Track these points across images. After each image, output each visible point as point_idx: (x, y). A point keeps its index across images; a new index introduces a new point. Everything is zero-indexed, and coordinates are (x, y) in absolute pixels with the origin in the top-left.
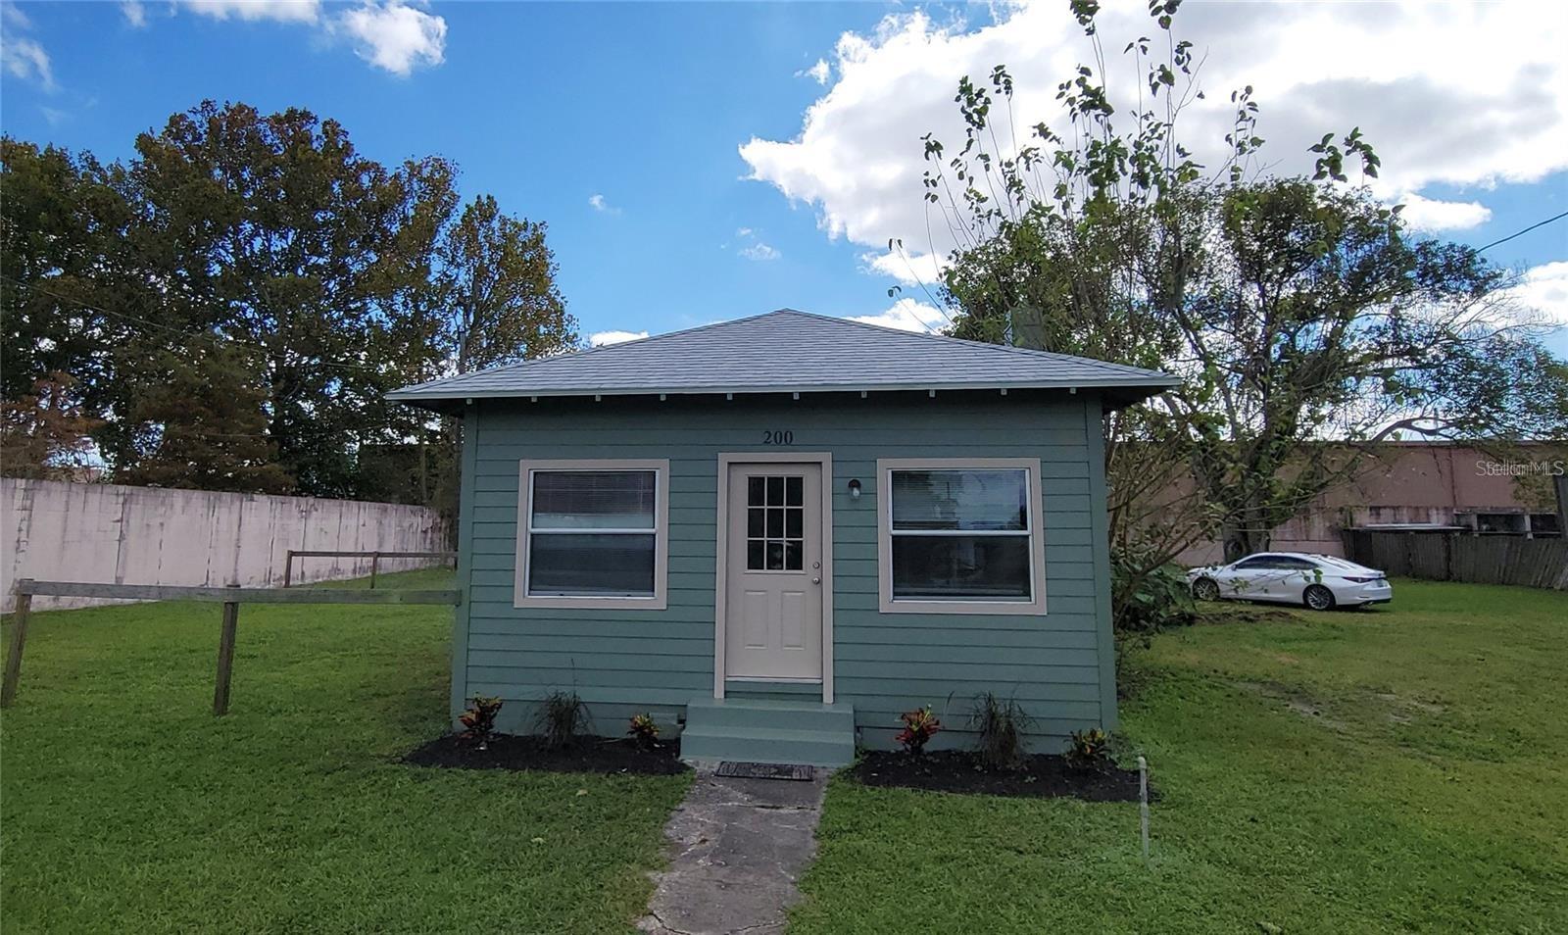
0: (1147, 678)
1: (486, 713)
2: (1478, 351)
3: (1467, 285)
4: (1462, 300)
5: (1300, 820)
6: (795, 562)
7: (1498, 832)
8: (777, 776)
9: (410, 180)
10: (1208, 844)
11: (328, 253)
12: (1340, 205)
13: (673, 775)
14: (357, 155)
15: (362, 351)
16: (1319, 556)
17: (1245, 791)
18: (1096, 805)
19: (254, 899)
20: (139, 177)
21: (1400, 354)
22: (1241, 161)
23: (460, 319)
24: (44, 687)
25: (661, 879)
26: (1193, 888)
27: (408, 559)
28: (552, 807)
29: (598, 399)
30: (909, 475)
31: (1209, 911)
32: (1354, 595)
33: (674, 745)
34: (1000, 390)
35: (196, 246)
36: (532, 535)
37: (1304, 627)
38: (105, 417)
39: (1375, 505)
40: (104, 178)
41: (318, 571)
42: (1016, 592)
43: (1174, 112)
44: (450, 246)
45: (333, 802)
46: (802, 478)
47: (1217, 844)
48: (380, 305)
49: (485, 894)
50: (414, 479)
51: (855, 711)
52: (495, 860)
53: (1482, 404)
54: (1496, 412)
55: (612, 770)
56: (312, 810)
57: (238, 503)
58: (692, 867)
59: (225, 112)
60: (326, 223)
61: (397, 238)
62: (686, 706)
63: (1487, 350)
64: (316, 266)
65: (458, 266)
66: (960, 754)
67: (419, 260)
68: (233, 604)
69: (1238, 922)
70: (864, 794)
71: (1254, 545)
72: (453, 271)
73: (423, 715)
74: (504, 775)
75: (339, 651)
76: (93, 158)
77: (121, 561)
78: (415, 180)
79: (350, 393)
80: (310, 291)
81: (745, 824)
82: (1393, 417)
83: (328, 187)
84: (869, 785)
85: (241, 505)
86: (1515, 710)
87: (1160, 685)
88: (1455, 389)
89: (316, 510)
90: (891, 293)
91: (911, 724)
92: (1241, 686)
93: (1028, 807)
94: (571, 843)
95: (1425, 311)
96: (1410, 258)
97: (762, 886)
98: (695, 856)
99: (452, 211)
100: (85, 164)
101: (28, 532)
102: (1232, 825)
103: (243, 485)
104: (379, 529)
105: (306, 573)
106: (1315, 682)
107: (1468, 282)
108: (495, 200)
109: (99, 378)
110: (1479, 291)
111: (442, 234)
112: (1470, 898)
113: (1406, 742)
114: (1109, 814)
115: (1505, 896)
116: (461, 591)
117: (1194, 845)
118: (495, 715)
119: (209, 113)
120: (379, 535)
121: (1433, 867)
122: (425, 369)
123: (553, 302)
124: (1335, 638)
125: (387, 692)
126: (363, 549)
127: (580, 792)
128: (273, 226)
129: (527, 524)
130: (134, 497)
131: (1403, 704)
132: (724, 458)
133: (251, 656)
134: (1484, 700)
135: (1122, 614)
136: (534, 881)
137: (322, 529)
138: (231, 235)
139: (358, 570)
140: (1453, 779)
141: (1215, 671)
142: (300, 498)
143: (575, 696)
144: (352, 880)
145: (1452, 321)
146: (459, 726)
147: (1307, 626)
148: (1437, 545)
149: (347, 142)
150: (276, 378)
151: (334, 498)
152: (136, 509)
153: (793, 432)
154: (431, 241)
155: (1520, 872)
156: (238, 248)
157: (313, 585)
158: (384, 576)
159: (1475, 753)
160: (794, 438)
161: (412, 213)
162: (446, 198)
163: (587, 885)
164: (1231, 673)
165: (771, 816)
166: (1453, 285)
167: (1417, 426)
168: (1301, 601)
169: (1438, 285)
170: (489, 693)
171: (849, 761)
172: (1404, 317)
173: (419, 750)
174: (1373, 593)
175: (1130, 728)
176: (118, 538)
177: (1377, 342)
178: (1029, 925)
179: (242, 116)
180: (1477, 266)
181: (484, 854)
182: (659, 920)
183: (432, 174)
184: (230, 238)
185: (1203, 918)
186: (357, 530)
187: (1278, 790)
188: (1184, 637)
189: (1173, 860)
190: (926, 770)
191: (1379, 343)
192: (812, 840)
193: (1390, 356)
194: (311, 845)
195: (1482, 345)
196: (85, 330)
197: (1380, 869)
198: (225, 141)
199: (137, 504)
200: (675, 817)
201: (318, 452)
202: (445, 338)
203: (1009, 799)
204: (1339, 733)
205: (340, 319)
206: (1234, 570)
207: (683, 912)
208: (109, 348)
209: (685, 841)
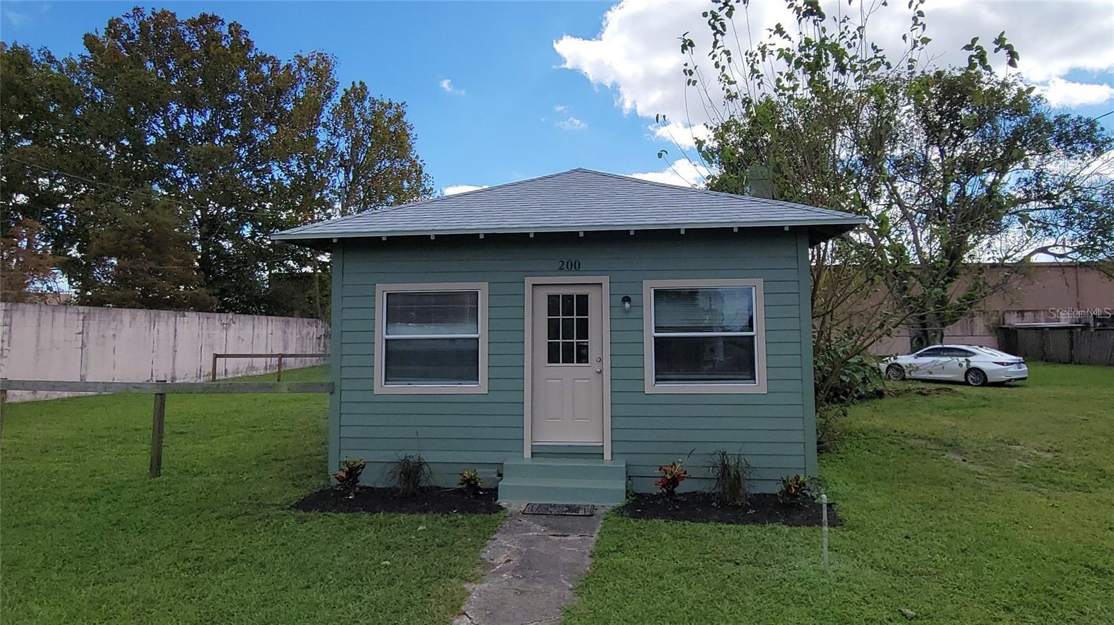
0: (845, 437)
1: (353, 472)
2: (1097, 197)
3: (1089, 148)
4: (1086, 158)
5: (940, 537)
6: (583, 358)
7: (1080, 542)
8: (567, 513)
9: (299, 69)
10: (872, 555)
11: (237, 127)
12: (999, 87)
13: (490, 514)
14: (256, 49)
15: (268, 202)
16: (977, 347)
17: (904, 517)
18: (796, 529)
19: (170, 610)
20: (86, 68)
21: (1039, 198)
22: (915, 54)
23: (342, 176)
24: (22, 459)
25: (474, 589)
26: (857, 586)
27: (307, 358)
28: (399, 539)
29: (433, 238)
30: (666, 292)
31: (866, 602)
32: (1002, 375)
33: (493, 492)
34: (733, 228)
35: (135, 121)
36: (387, 340)
37: (963, 399)
38: (71, 255)
39: (1021, 309)
40: (60, 69)
41: (238, 368)
42: (744, 377)
43: (866, 17)
44: (332, 121)
45: (236, 539)
46: (587, 296)
47: (878, 556)
48: (281, 168)
49: (342, 603)
50: (310, 298)
51: (627, 466)
52: (353, 577)
53: (1097, 235)
54: (1108, 241)
55: (447, 511)
56: (219, 544)
57: (173, 319)
58: (497, 580)
59: (152, 17)
60: (235, 103)
61: (291, 114)
62: (502, 464)
63: (1103, 195)
64: (229, 136)
65: (339, 136)
66: (703, 494)
67: (309, 132)
68: (161, 394)
69: (886, 609)
70: (630, 525)
71: (932, 339)
72: (335, 140)
73: (308, 474)
74: (366, 516)
75: (250, 427)
76: (49, 53)
77: (84, 364)
78: (303, 69)
79: (259, 234)
80: (225, 157)
81: (541, 548)
82: (1035, 245)
83: (235, 76)
84: (634, 517)
85: (176, 320)
86: (1104, 456)
87: (854, 442)
88: (1079, 224)
89: (234, 323)
90: (660, 155)
91: (666, 474)
92: (912, 442)
93: (748, 531)
94: (410, 564)
95: (1058, 166)
96: (1049, 127)
97: (547, 592)
98: (501, 571)
99: (333, 93)
100: (44, 58)
101: (9, 343)
102: (891, 541)
103: (177, 305)
104: (283, 336)
105: (229, 371)
106: (965, 438)
107: (1090, 145)
108: (366, 85)
109: (64, 225)
110: (1098, 152)
111: (326, 111)
112: (1052, 588)
113: (1024, 479)
114: (804, 535)
115: (1077, 586)
116: (333, 383)
117: (862, 555)
118: (360, 473)
119: (139, 17)
120: (284, 341)
121: (1029, 568)
122: (316, 216)
123: (414, 163)
124: (984, 406)
125: (283, 458)
126: (272, 352)
127: (420, 528)
128: (194, 106)
129: (382, 332)
130: (92, 315)
131: (1026, 453)
132: (529, 281)
133: (182, 433)
134: (1084, 448)
135: (827, 392)
136: (379, 593)
137: (239, 337)
138: (161, 113)
139: (268, 367)
140: (1053, 506)
141: (895, 431)
142: (222, 314)
143: (419, 458)
144: (244, 595)
145: (1078, 174)
146: (334, 482)
147: (965, 398)
148: (1064, 338)
149: (248, 40)
150: (201, 223)
151: (249, 314)
152: (93, 325)
153: (580, 261)
154: (318, 116)
155: (1090, 570)
156: (168, 124)
157: (234, 379)
158: (288, 371)
159: (1072, 486)
160: (581, 265)
161: (302, 95)
162: (328, 84)
163: (419, 594)
164: (906, 433)
165: (560, 541)
166: (1080, 147)
167: (1051, 251)
168: (963, 380)
169: (1068, 148)
170: (354, 457)
171: (621, 501)
172: (1044, 171)
173: (303, 500)
174: (1014, 373)
175: (828, 473)
176: (80, 346)
177: (1023, 189)
178: (736, 615)
179: (164, 19)
180: (1098, 133)
181: (344, 574)
182: (470, 618)
183: (317, 65)
184: (161, 116)
185: (862, 607)
186: (267, 337)
187: (928, 515)
188: (875, 408)
189: (846, 566)
190: (677, 507)
191: (1025, 190)
192: (588, 558)
193: (1032, 200)
194: (216, 570)
195: (1100, 191)
196: (51, 187)
197: (992, 570)
198: (154, 40)
199: (94, 320)
200: (489, 545)
201: (236, 280)
202: (332, 191)
203: (734, 527)
204: (978, 474)
205: (249, 178)
206: (916, 358)
207: (488, 612)
208: (70, 202)
209: (495, 561)
